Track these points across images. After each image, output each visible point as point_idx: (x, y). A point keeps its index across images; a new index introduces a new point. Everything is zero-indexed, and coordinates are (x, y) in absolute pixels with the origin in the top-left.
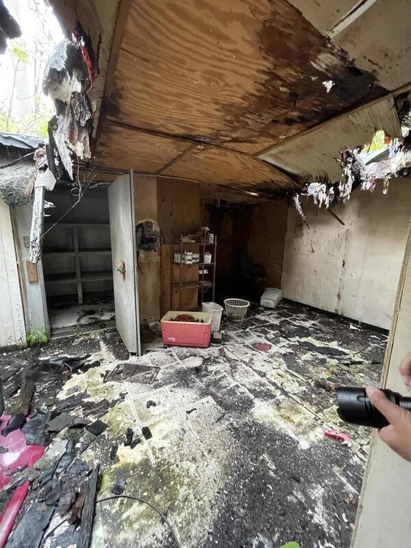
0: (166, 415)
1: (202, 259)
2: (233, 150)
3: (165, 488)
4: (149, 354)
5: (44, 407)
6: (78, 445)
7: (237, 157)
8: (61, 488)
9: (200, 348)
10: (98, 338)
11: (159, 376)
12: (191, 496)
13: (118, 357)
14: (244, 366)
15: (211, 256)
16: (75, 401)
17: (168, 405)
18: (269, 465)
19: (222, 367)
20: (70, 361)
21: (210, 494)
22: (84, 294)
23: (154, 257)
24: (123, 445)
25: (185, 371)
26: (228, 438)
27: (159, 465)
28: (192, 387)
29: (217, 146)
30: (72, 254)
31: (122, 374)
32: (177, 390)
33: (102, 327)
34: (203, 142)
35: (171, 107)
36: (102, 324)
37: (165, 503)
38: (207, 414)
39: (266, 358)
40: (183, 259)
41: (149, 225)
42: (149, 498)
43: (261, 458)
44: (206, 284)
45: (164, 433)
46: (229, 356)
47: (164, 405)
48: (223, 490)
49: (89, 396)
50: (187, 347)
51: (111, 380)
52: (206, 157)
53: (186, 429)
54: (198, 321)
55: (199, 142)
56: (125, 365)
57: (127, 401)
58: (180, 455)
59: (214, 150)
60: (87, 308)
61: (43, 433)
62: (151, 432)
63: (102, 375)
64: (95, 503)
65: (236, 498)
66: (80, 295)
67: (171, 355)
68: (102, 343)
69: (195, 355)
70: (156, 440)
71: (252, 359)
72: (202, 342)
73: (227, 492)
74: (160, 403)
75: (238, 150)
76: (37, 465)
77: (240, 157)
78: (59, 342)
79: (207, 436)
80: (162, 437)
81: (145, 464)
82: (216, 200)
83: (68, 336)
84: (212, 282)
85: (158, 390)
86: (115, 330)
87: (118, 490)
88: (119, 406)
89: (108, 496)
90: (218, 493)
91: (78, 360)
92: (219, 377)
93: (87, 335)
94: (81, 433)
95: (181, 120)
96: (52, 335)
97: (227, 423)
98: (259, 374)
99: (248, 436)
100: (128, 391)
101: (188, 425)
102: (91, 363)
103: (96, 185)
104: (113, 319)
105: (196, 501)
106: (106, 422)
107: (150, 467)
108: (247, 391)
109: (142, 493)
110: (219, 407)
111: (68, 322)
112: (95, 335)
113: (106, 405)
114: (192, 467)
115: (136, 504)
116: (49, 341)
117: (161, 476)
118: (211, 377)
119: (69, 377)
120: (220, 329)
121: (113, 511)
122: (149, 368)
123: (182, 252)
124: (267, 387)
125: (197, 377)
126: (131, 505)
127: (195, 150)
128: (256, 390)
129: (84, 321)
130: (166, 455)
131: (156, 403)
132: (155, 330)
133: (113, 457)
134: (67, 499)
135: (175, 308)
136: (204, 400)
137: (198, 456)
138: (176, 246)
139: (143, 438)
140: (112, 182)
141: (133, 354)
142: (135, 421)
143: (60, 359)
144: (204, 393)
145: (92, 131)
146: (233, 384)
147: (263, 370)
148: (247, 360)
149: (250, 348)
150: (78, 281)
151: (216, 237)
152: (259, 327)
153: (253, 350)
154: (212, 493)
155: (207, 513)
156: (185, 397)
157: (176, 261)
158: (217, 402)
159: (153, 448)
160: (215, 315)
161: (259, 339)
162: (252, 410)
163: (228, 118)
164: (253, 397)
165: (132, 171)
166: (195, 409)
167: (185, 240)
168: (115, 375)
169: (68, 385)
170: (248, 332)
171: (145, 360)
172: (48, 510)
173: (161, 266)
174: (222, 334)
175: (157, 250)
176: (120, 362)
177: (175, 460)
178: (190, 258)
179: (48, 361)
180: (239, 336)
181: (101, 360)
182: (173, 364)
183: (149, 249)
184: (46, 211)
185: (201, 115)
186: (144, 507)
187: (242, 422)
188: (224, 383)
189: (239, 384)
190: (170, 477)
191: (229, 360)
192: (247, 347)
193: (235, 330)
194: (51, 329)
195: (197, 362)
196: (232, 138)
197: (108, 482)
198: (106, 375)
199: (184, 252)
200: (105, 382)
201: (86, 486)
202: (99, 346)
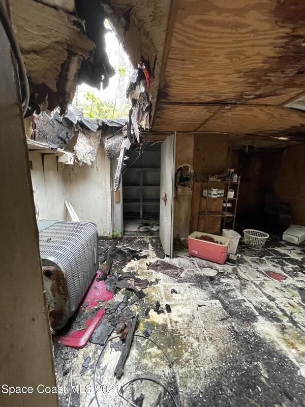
0: (183, 302)
1: (226, 195)
2: (258, 105)
3: (175, 347)
4: (178, 259)
5: (116, 273)
6: (129, 300)
7: (262, 110)
8: (118, 319)
9: (217, 263)
10: (148, 241)
11: (182, 275)
12: (192, 361)
13: (158, 256)
14: (254, 287)
15: (234, 192)
16: (131, 275)
17: (185, 296)
18: (262, 372)
19: (233, 282)
20: (131, 252)
21: (206, 368)
22: (144, 213)
23: (188, 191)
24: (153, 310)
25: (202, 277)
26: (227, 335)
27: (173, 331)
28: (205, 289)
29: (242, 104)
30: (139, 187)
31: (159, 267)
32: (193, 288)
33: (151, 235)
34: (230, 104)
35: (202, 84)
36: (151, 233)
37: (173, 356)
38: (213, 312)
39: (279, 287)
40: (210, 194)
41: (186, 168)
42: (164, 348)
43: (256, 363)
44: (227, 214)
45: (180, 313)
46: (241, 275)
47: (183, 295)
48: (216, 369)
49: (138, 275)
50: (207, 260)
51: (151, 269)
52: (232, 115)
53: (195, 316)
54: (217, 242)
55: (226, 104)
56: (162, 262)
57: (159, 285)
58: (188, 332)
59: (239, 108)
60: (145, 221)
61: (114, 287)
62: (171, 309)
63: (147, 265)
64: (134, 335)
65: (227, 381)
66: (141, 214)
67: (193, 263)
68: (150, 245)
69: (212, 268)
70: (174, 315)
71: (263, 283)
72: (218, 259)
73: (219, 373)
74: (180, 293)
75: (263, 103)
76: (109, 302)
77: (265, 109)
78: (127, 239)
79: (211, 328)
80: (177, 315)
81: (165, 326)
82: (245, 147)
83: (132, 237)
84: (234, 213)
85: (180, 284)
86: (159, 238)
87: (146, 335)
88: (154, 286)
89: (141, 335)
90: (212, 370)
91: (136, 252)
92: (229, 288)
93: (142, 238)
94: (132, 294)
95: (210, 92)
96: (124, 235)
97: (229, 325)
98: (268, 297)
99: (247, 342)
100: (161, 278)
101: (197, 314)
102: (142, 255)
103: (154, 143)
104: (158, 231)
105: (194, 366)
106: (145, 293)
107: (167, 330)
108: (253, 307)
109: (160, 343)
110: (224, 311)
111: (133, 228)
112: (147, 239)
113: (147, 283)
114: (196, 344)
115: (155, 347)
116: (122, 237)
117: (173, 338)
118: (222, 287)
119: (130, 261)
120: (237, 253)
121: (143, 345)
122: (176, 268)
123: (209, 188)
124: (274, 311)
125: (211, 284)
126: (153, 347)
127: (223, 111)
128: (261, 309)
129: (141, 230)
130: (178, 327)
131: (178, 292)
132: (184, 243)
133: (147, 314)
134: (120, 326)
135: (201, 230)
136: (213, 301)
137: (201, 338)
138: (205, 184)
139: (166, 311)
140: (164, 140)
141: (167, 256)
142: (162, 298)
143: (126, 249)
144: (214, 296)
145: (151, 112)
146: (240, 297)
147: (273, 295)
148: (258, 283)
149: (263, 273)
150: (141, 204)
151: (240, 177)
152: (277, 258)
153: (266, 276)
154: (207, 367)
155: (201, 378)
156: (199, 295)
157: (204, 195)
158: (224, 306)
159: (171, 320)
160: (232, 240)
161: (275, 268)
162: (255, 324)
163: (251, 80)
164: (257, 314)
165: (175, 132)
166: (205, 305)
167: (212, 179)
168: (154, 266)
169: (129, 265)
170: (263, 260)
171: (175, 261)
172: (111, 327)
173: (193, 198)
174: (238, 257)
175: (190, 186)
176: (159, 259)
177: (184, 333)
178: (215, 193)
179: (120, 248)
180: (254, 262)
181: (148, 255)
182: (194, 270)
183: (184, 186)
184: (124, 162)
185: (226, 84)
186: (159, 352)
187: (243, 329)
188: (232, 294)
189: (246, 300)
190: (179, 343)
191: (240, 279)
192: (260, 272)
193: (251, 256)
194: (124, 231)
195: (212, 273)
196: (256, 95)
197: (142, 327)
198: (150, 265)
199: (210, 188)
200: (148, 269)
201: (130, 323)
202: (148, 246)
